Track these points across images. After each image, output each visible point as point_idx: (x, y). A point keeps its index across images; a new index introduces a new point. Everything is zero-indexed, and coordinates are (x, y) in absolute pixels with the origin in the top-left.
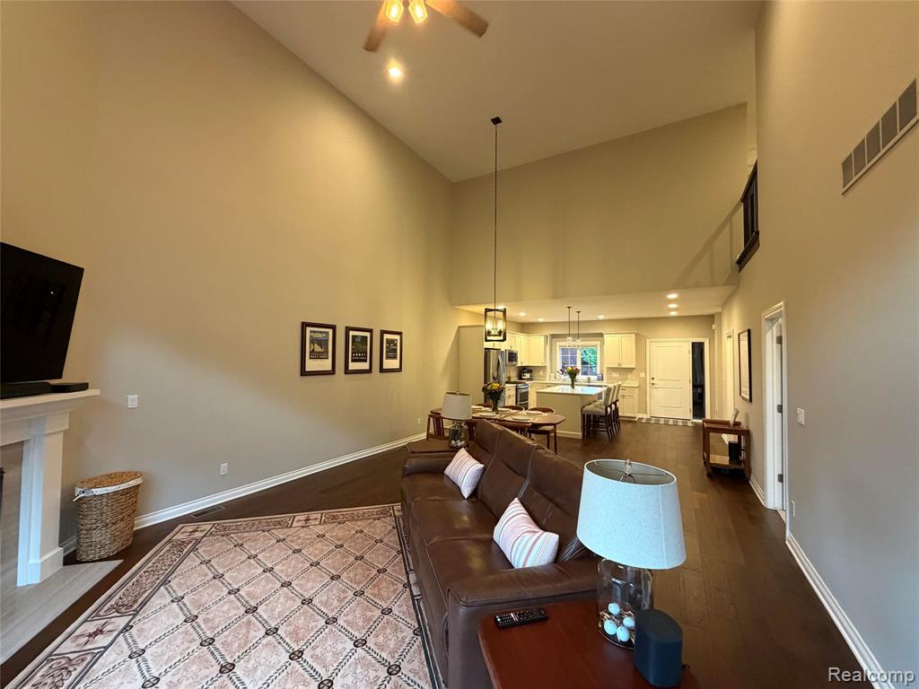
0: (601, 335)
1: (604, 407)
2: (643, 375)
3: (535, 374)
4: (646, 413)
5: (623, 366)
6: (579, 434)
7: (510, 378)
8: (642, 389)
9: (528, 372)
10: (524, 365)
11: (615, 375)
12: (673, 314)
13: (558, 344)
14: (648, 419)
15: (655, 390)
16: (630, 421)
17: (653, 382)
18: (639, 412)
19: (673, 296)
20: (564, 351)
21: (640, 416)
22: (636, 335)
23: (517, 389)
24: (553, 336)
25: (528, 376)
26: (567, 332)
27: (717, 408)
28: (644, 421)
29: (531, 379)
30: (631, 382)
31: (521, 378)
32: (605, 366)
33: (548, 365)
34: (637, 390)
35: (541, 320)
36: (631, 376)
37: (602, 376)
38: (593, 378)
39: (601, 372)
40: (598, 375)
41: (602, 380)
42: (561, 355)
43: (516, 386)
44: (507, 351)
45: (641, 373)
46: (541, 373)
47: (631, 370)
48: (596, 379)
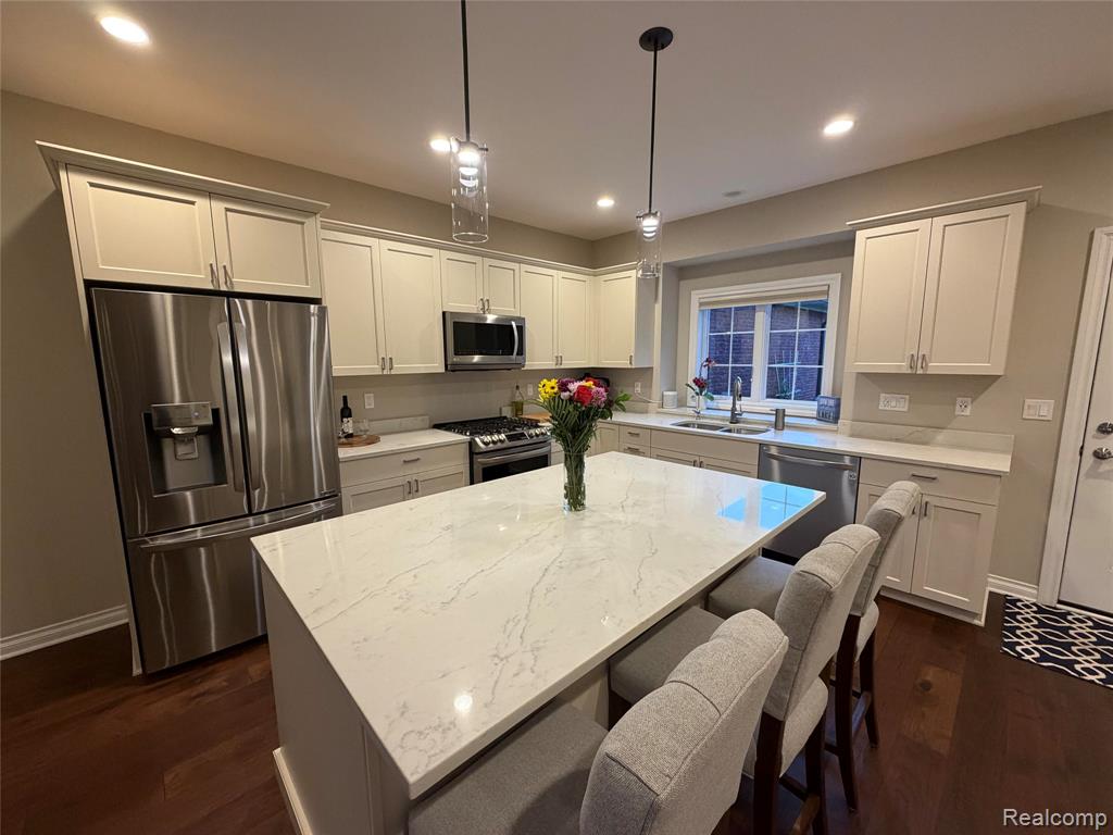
0: (843, 247)
2: (1040, 409)
5: (936, 366)
11: (894, 403)
13: (697, 297)
20: (718, 317)
22: (1036, 209)
23: (474, 453)
32: (850, 369)
33: (659, 365)
36: (968, 412)
37: (838, 405)
38: (800, 409)
39: (836, 389)
40: (824, 401)
41: (836, 419)
42: (707, 334)
43: (470, 443)
44: (448, 317)
45: (1028, 402)
46: (638, 389)
47: (977, 384)
48: (815, 414)
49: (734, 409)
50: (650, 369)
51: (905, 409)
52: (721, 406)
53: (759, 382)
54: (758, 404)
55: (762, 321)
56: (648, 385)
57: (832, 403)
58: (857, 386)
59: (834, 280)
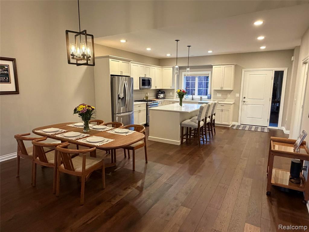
0: (211, 67)
1: (197, 121)
2: (238, 95)
3: (167, 94)
4: (238, 122)
5: (224, 89)
6: (178, 142)
7: (147, 97)
8: (236, 105)
9: (162, 93)
10: (158, 88)
11: (219, 95)
12: (263, 48)
13: (183, 73)
14: (239, 126)
15: (245, 106)
16: (225, 128)
17: (245, 100)
18: (233, 121)
19: (258, 23)
20: (187, 78)
21: (234, 123)
22: (236, 66)
23: (147, 106)
24: (180, 68)
25: (162, 96)
26: (186, 65)
27: (286, 119)
28: (234, 128)
29: (164, 98)
30: (230, 100)
31: (157, 98)
32: (213, 89)
33: (175, 88)
34: (232, 106)
35: (168, 55)
36: (229, 96)
37: (211, 96)
38: (205, 97)
39: (210, 93)
40: (208, 95)
41: (210, 99)
42: (185, 82)
43: (147, 104)
44: (141, 78)
45: (236, 94)
46: (171, 94)
47: (230, 91)
48: (207, 98)
49: (192, 97)
50: (174, 89)
51: (221, 96)
52: (189, 97)
53: (196, 92)
54: (196, 97)
55: (197, 79)
56: (173, 93)
57: (210, 95)
58: (214, 92)
59: (210, 72)
